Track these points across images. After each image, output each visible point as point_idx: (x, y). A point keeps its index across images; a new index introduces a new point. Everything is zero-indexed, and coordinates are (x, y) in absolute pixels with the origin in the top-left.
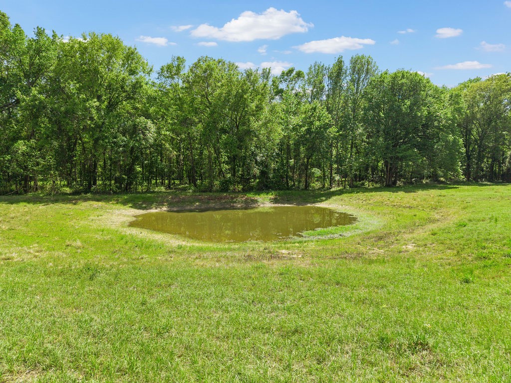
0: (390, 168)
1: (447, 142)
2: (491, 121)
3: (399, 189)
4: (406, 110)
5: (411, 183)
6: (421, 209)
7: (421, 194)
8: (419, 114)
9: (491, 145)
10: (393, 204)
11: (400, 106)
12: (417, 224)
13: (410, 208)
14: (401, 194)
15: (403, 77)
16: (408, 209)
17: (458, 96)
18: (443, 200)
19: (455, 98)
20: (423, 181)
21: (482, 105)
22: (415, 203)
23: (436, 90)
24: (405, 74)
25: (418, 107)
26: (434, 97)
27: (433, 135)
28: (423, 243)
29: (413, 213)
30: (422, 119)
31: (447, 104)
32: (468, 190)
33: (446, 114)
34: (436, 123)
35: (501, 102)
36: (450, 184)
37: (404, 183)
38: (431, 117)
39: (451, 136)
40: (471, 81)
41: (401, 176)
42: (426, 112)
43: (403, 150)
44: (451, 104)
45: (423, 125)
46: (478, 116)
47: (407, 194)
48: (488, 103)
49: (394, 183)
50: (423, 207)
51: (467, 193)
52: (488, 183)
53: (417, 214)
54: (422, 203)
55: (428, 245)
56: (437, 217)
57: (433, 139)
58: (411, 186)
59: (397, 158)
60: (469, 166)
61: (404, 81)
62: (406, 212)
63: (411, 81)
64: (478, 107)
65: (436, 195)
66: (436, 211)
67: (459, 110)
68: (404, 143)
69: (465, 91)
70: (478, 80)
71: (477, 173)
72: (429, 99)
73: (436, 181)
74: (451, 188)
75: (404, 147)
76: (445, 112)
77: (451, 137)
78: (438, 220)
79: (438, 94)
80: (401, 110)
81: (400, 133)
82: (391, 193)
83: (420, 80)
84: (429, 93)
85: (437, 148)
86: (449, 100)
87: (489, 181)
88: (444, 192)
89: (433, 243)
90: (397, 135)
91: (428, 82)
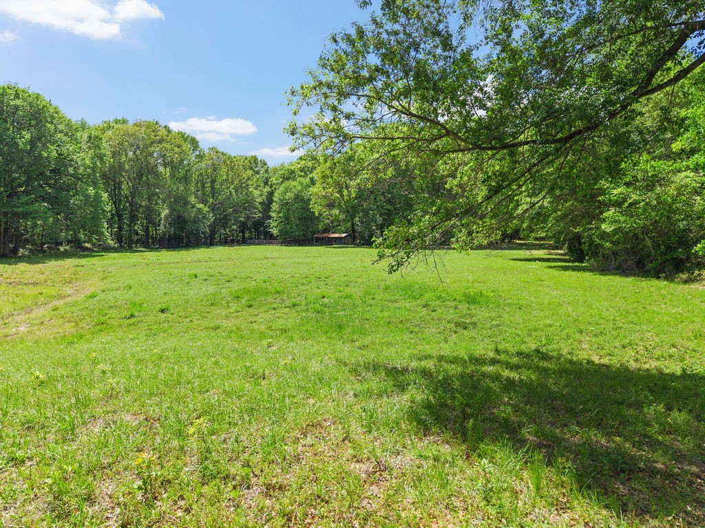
0: (5, 229)
1: (88, 196)
2: (142, 175)
3: (21, 259)
4: (25, 146)
5: (43, 251)
6: (51, 284)
7: (53, 264)
8: (46, 155)
9: (143, 203)
10: (8, 280)
11: (15, 138)
12: (40, 303)
13: (35, 284)
14: (23, 266)
15: (17, 96)
16: (31, 286)
17: (98, 138)
18: (81, 271)
19: (94, 141)
20: (61, 248)
21: (131, 154)
22: (42, 278)
23: (69, 125)
24: (21, 93)
25: (44, 145)
26: (66, 135)
27: (69, 185)
28: (40, 321)
29: (39, 291)
30: (49, 162)
31: (84, 147)
32: (114, 258)
33: (83, 159)
34: (71, 170)
35: (151, 155)
36: (97, 252)
37: (31, 251)
38: (63, 160)
39: (91, 188)
40: (117, 121)
41: (27, 241)
42: (54, 154)
43: (23, 204)
44: (89, 148)
45: (53, 171)
46: (127, 167)
47: (31, 266)
48: (138, 152)
49: (15, 251)
50: (54, 282)
51: (111, 262)
52: (143, 249)
53: (44, 291)
54: (52, 277)
55: (46, 323)
56: (70, 291)
57: (67, 190)
58: (40, 255)
59: (15, 214)
60: (120, 228)
61: (18, 102)
62: (30, 291)
63: (31, 105)
64: (126, 155)
65: (72, 266)
66: (70, 285)
67: (101, 157)
68: (27, 193)
69: (110, 133)
70: (124, 122)
71: (130, 237)
72: (59, 135)
73: (79, 247)
74: (95, 256)
75: (24, 199)
76: (83, 158)
77: (91, 191)
78: (69, 296)
79: (71, 131)
80: (17, 144)
81: (18, 178)
82: (6, 265)
83: (44, 107)
84: (60, 127)
85: (74, 204)
86: (88, 142)
87: (144, 247)
88: (83, 261)
89: (52, 319)
90: (13, 181)
91: (57, 113)
